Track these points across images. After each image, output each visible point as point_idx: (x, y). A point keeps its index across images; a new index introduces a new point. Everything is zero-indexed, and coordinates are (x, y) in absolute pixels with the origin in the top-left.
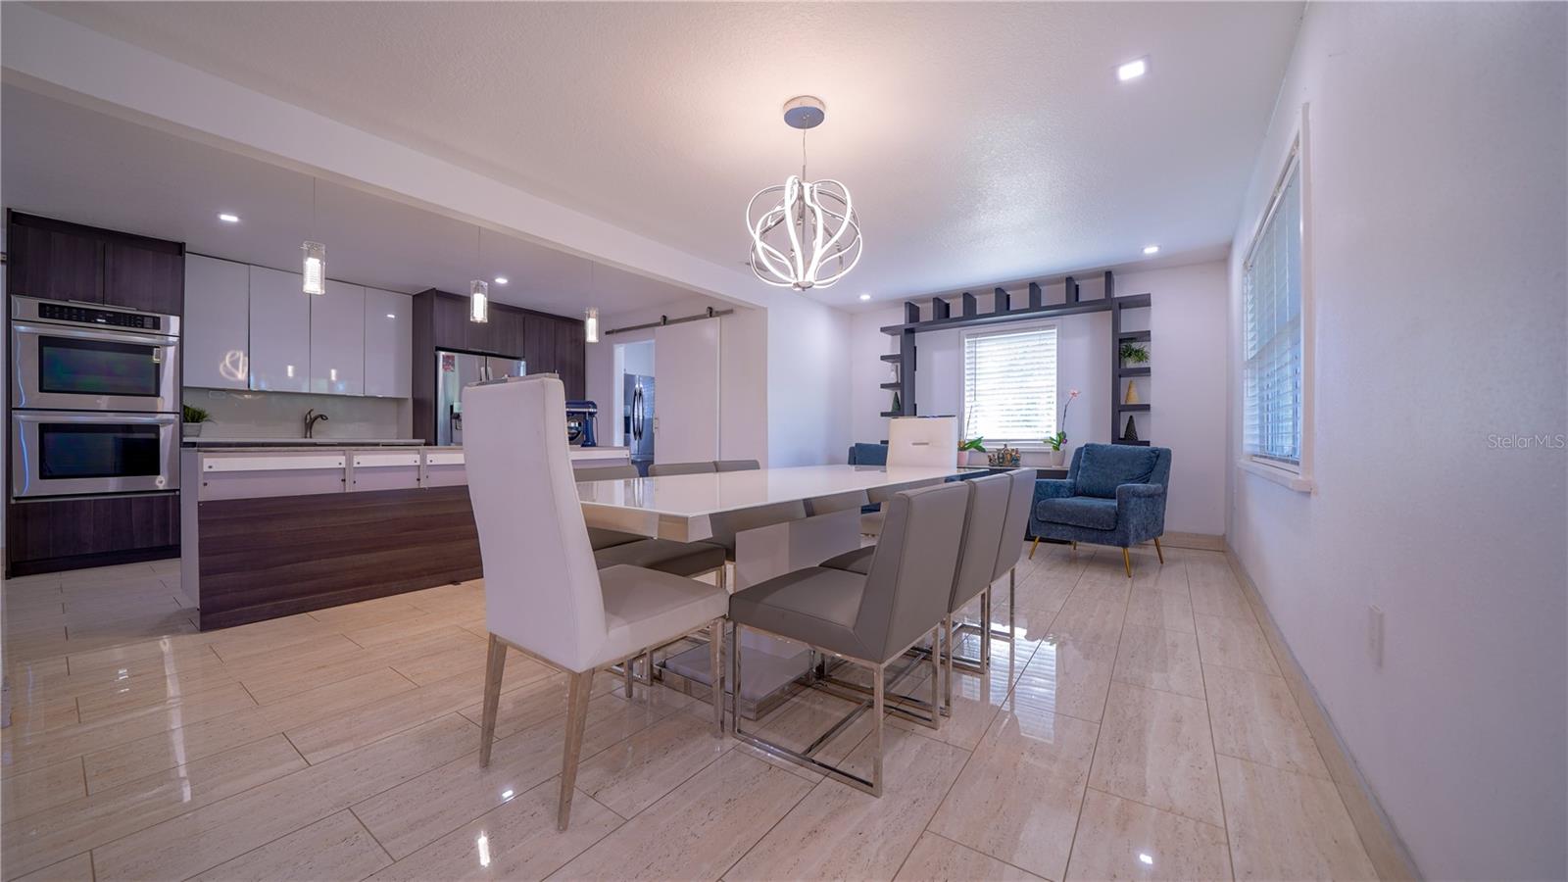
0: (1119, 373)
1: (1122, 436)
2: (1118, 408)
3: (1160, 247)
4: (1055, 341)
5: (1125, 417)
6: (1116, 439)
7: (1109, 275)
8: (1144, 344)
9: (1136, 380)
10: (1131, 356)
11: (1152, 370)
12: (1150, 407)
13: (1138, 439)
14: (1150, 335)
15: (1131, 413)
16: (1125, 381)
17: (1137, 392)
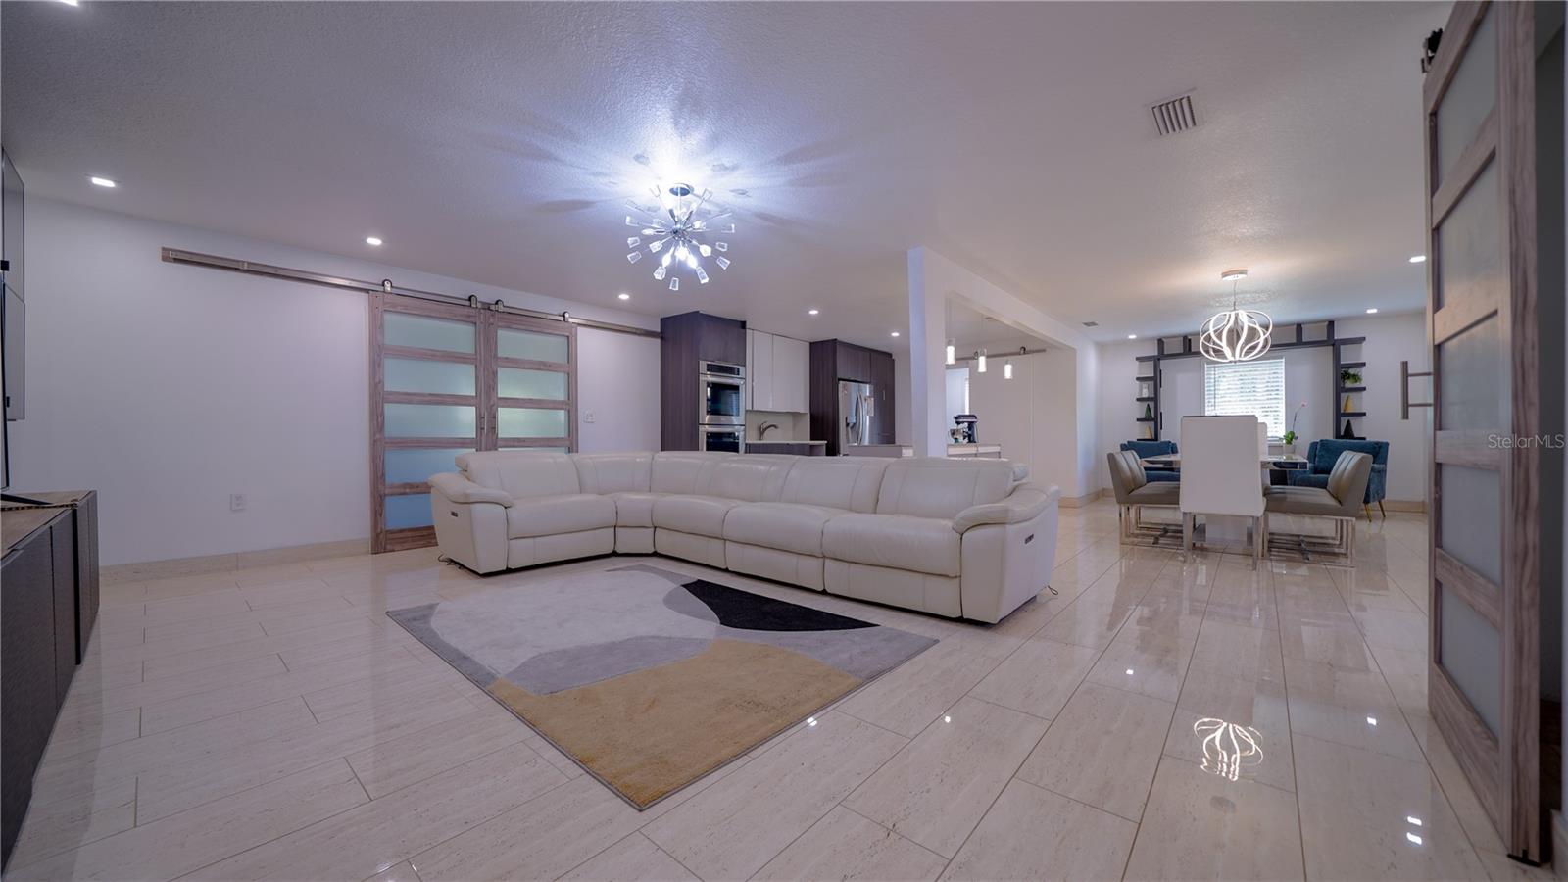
0: (1339, 390)
1: (1342, 434)
2: (1339, 414)
3: (1378, 309)
4: (1283, 367)
5: (1344, 421)
6: (1338, 436)
7: (1331, 324)
8: (1358, 370)
9: (1353, 395)
10: (1348, 378)
11: (1364, 389)
12: (1364, 414)
13: (1356, 436)
14: (1364, 364)
15: (1349, 418)
16: (1344, 396)
17: (1353, 403)
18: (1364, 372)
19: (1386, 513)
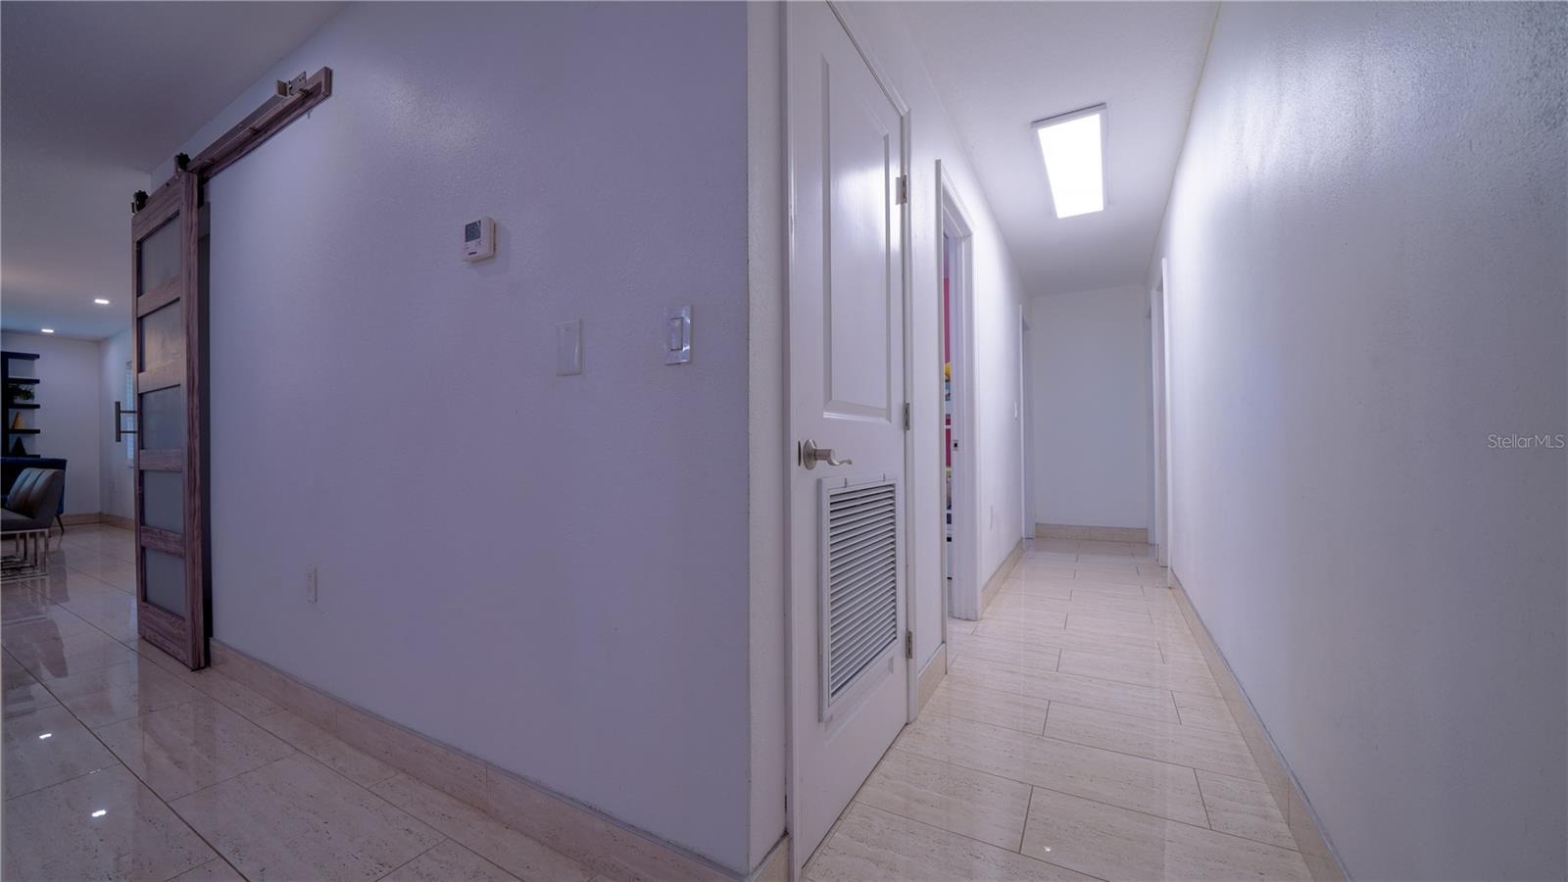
0: (7, 406)
1: (13, 451)
3: (55, 330)
5: (13, 439)
6: (8, 453)
8: (30, 386)
9: (25, 412)
10: (19, 395)
11: (38, 406)
12: (38, 431)
13: (29, 453)
14: (37, 381)
15: (19, 435)
16: (12, 412)
17: (24, 420)
18: (36, 389)
19: (65, 527)
